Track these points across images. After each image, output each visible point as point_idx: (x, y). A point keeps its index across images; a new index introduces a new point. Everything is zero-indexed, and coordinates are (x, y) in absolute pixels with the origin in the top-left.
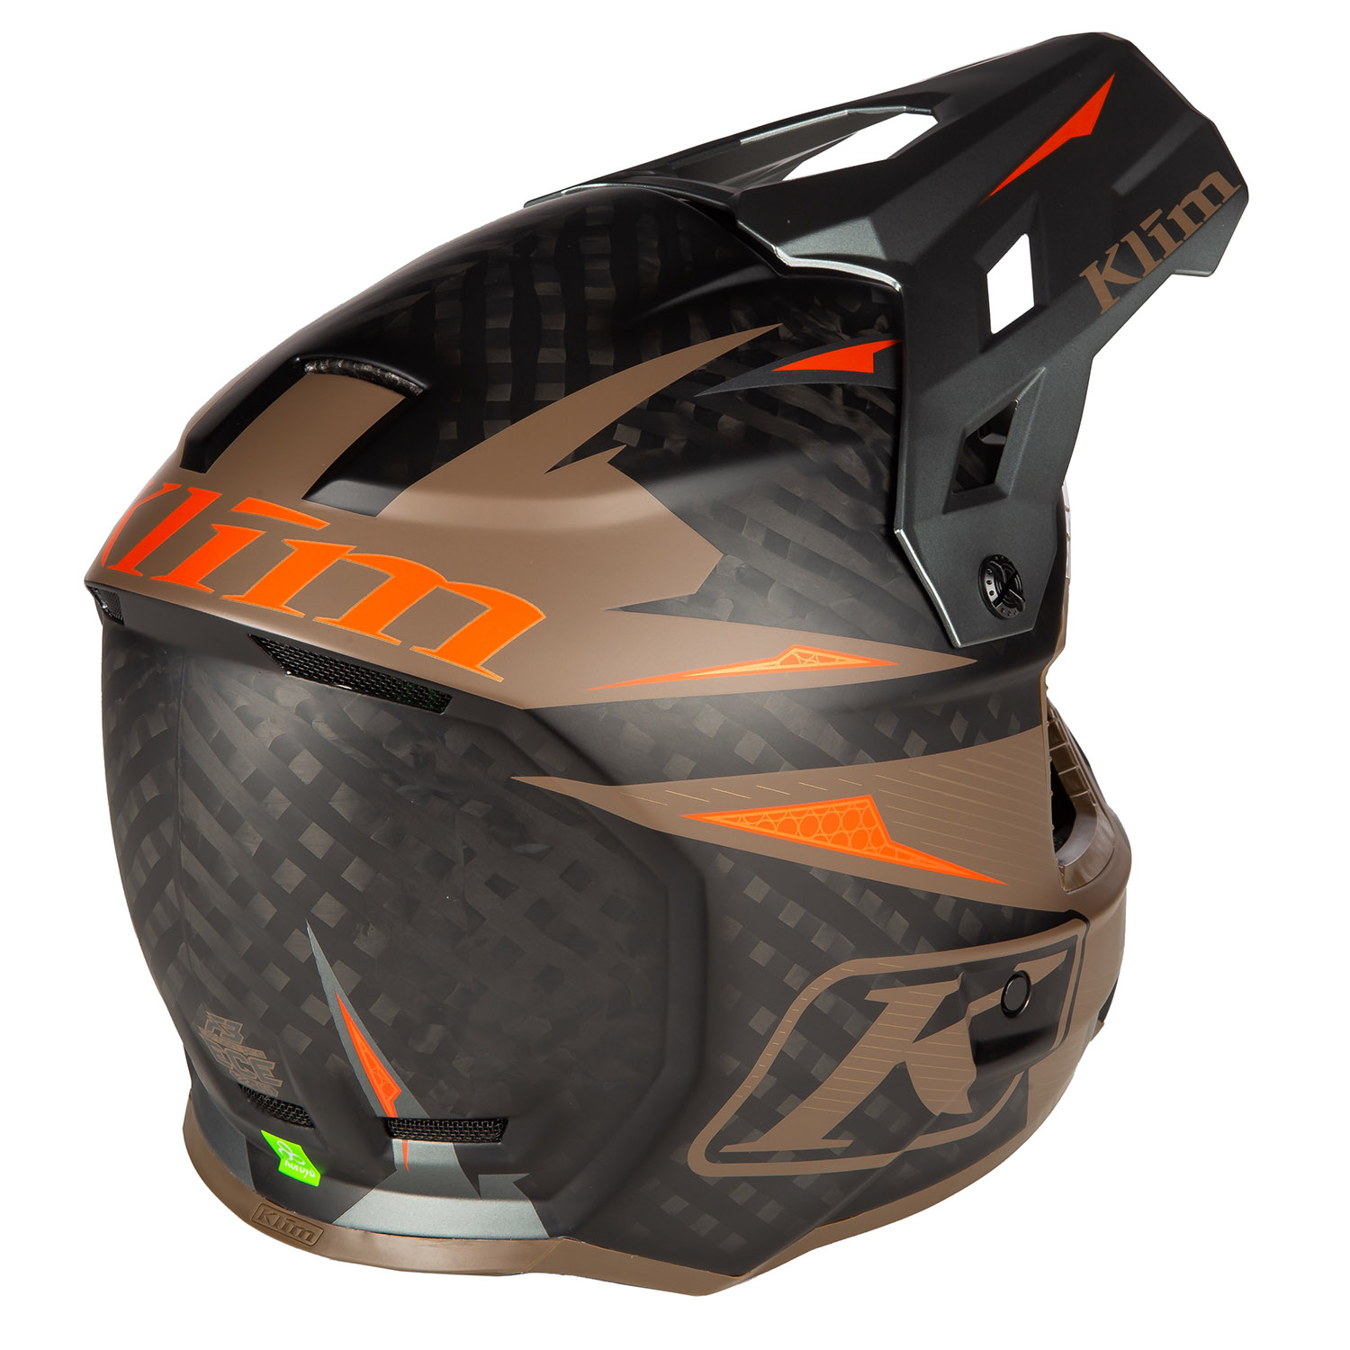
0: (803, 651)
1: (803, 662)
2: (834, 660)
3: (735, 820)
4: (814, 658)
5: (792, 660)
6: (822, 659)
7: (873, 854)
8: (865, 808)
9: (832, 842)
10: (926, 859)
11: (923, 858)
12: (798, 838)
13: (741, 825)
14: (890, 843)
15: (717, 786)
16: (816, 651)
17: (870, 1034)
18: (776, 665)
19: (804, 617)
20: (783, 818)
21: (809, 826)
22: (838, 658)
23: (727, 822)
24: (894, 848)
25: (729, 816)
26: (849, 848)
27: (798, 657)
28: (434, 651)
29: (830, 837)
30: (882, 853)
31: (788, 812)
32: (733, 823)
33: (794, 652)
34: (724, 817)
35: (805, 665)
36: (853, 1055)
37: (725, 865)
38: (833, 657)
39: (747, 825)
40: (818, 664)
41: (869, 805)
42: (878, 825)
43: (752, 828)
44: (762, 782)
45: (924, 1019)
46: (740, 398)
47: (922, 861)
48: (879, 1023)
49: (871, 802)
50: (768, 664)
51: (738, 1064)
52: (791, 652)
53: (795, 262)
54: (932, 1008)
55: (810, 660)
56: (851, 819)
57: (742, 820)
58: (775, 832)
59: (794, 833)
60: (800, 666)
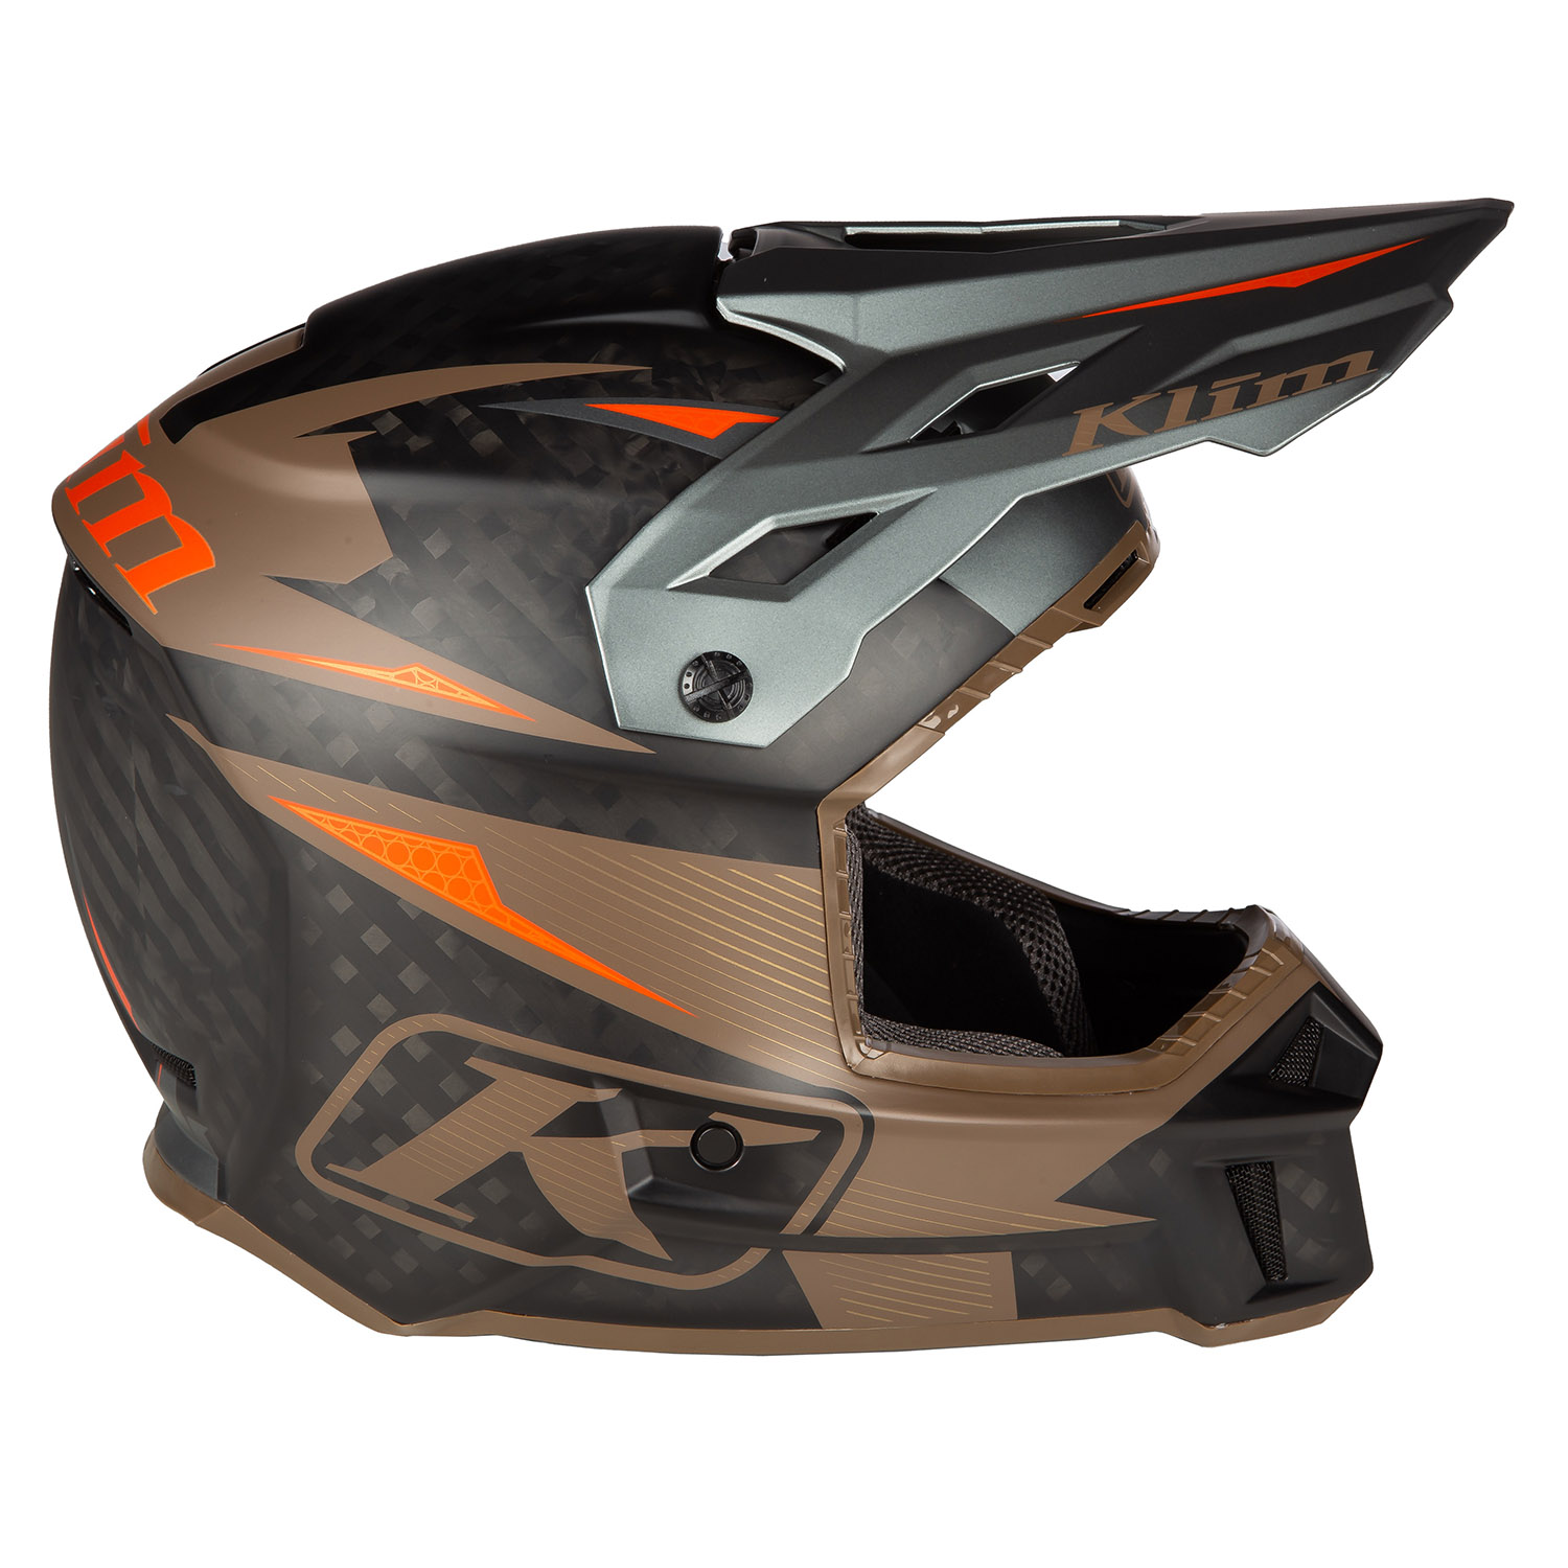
0: (424, 672)
1: (420, 682)
2: (456, 692)
3: (320, 819)
4: (434, 684)
5: (409, 677)
6: (441, 687)
7: (476, 911)
8: (468, 858)
9: (424, 880)
10: (551, 941)
11: (547, 939)
12: (384, 860)
13: (324, 825)
14: (499, 904)
15: (305, 778)
16: (438, 676)
17: (472, 1103)
18: (391, 677)
19: (441, 640)
20: (369, 835)
21: (398, 853)
22: (461, 691)
23: (312, 818)
24: (506, 914)
25: (314, 814)
26: (444, 893)
27: (417, 676)
28: (126, 571)
29: (422, 874)
30: (487, 913)
31: (375, 831)
32: (315, 820)
33: (414, 670)
34: (309, 812)
35: (421, 687)
36: (451, 1118)
37: (310, 864)
38: (455, 688)
39: (331, 828)
40: (436, 690)
41: (473, 856)
42: (484, 880)
43: (336, 833)
44: (350, 789)
45: (548, 1117)
46: (522, 420)
47: (547, 942)
48: (483, 1095)
49: (476, 852)
50: (382, 673)
51: (322, 1076)
52: (411, 670)
53: (734, 318)
54: (559, 1109)
55: (429, 683)
56: (449, 864)
57: (326, 822)
58: (360, 845)
59: (380, 855)
60: (416, 686)
